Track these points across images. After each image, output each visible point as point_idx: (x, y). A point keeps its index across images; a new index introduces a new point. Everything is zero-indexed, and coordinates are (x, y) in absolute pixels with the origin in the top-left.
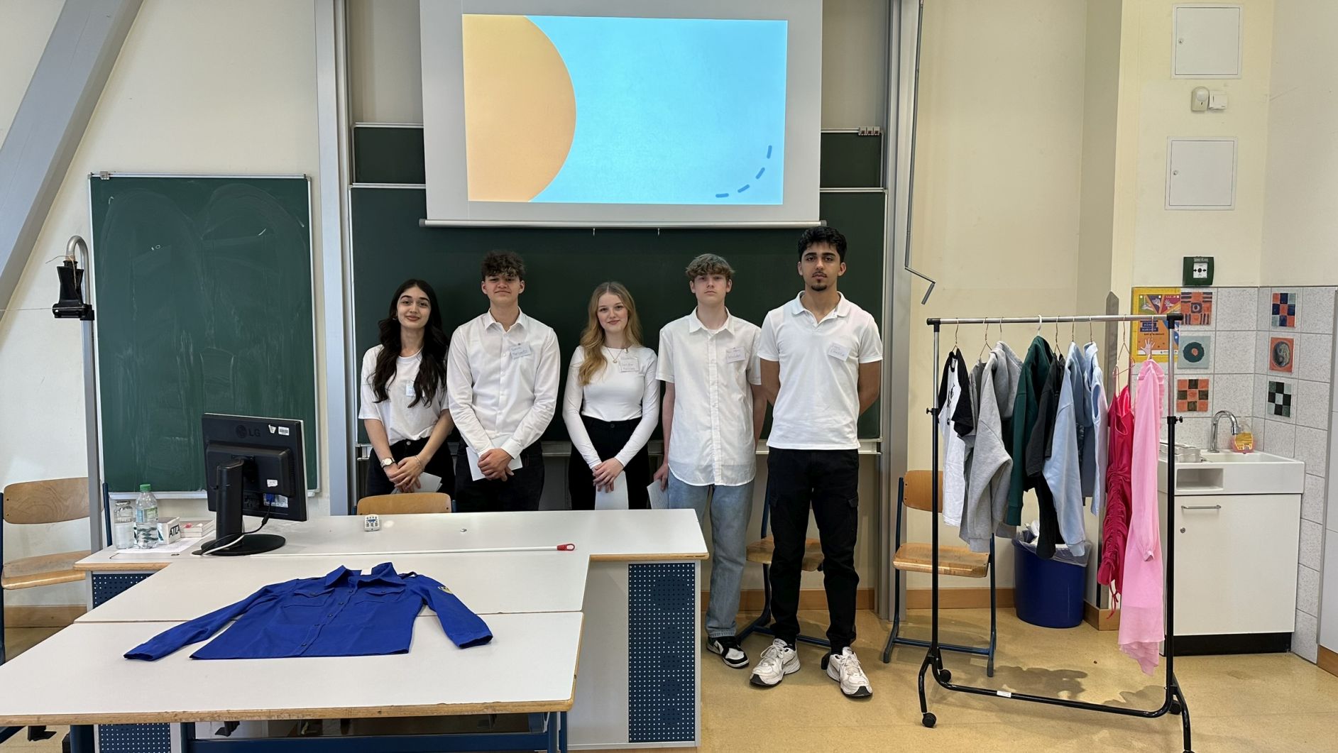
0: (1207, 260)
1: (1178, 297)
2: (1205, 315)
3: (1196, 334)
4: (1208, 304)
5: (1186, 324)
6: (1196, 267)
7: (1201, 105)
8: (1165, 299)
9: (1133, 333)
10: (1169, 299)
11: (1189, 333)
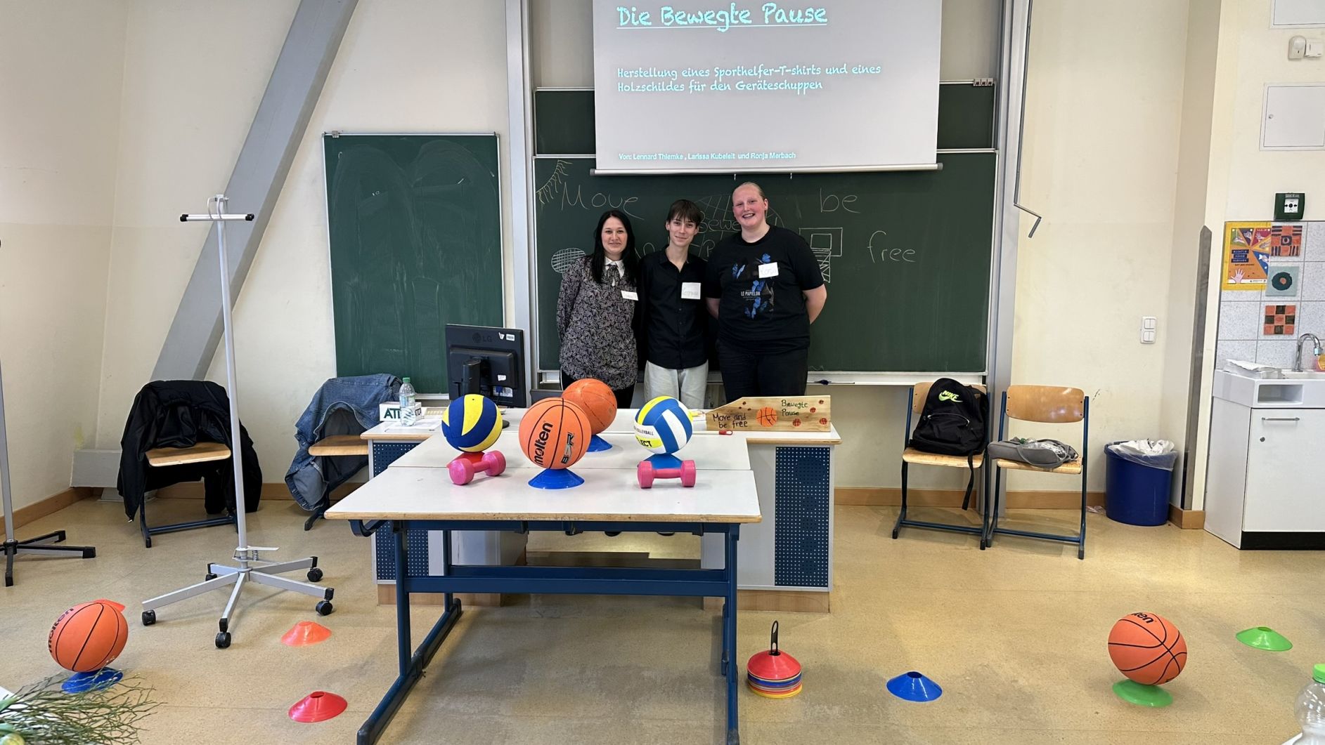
0: (1298, 196)
1: (1269, 230)
2: (1294, 247)
3: (1285, 265)
4: (1297, 237)
5: (1276, 255)
6: (1288, 202)
7: (1297, 53)
8: (1256, 232)
9: (1225, 264)
10: (1260, 232)
11: (1278, 264)
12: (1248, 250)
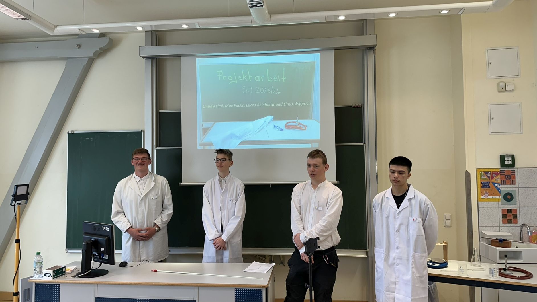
0: (511, 156)
1: (499, 172)
2: (512, 180)
3: (509, 189)
4: (513, 176)
5: (504, 184)
6: (506, 159)
8: (492, 173)
9: (478, 189)
10: (494, 173)
11: (505, 188)
12: (489, 182)
